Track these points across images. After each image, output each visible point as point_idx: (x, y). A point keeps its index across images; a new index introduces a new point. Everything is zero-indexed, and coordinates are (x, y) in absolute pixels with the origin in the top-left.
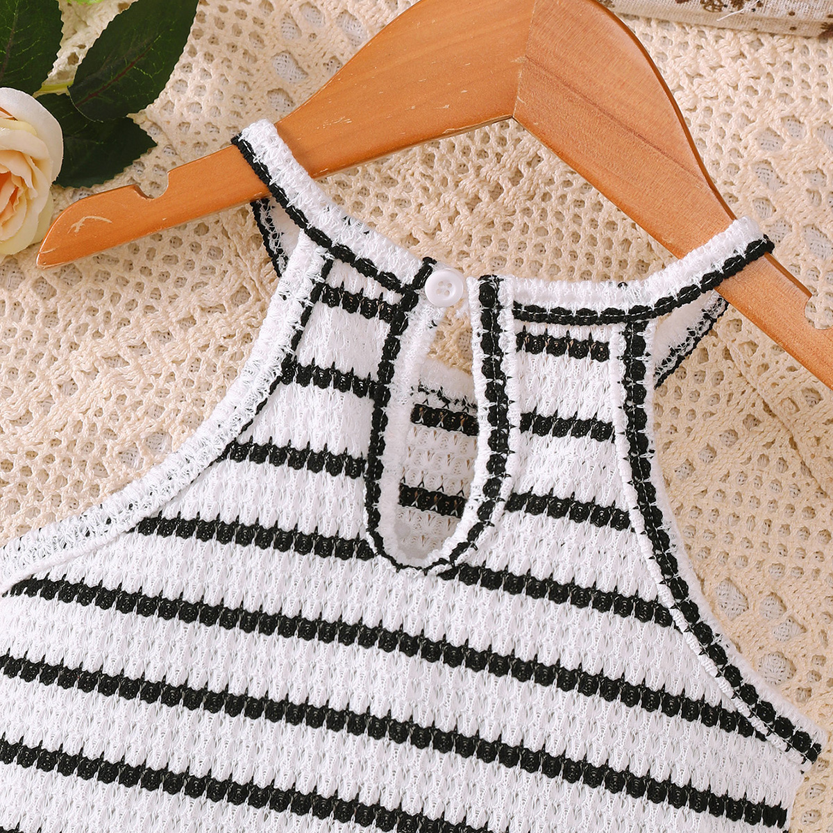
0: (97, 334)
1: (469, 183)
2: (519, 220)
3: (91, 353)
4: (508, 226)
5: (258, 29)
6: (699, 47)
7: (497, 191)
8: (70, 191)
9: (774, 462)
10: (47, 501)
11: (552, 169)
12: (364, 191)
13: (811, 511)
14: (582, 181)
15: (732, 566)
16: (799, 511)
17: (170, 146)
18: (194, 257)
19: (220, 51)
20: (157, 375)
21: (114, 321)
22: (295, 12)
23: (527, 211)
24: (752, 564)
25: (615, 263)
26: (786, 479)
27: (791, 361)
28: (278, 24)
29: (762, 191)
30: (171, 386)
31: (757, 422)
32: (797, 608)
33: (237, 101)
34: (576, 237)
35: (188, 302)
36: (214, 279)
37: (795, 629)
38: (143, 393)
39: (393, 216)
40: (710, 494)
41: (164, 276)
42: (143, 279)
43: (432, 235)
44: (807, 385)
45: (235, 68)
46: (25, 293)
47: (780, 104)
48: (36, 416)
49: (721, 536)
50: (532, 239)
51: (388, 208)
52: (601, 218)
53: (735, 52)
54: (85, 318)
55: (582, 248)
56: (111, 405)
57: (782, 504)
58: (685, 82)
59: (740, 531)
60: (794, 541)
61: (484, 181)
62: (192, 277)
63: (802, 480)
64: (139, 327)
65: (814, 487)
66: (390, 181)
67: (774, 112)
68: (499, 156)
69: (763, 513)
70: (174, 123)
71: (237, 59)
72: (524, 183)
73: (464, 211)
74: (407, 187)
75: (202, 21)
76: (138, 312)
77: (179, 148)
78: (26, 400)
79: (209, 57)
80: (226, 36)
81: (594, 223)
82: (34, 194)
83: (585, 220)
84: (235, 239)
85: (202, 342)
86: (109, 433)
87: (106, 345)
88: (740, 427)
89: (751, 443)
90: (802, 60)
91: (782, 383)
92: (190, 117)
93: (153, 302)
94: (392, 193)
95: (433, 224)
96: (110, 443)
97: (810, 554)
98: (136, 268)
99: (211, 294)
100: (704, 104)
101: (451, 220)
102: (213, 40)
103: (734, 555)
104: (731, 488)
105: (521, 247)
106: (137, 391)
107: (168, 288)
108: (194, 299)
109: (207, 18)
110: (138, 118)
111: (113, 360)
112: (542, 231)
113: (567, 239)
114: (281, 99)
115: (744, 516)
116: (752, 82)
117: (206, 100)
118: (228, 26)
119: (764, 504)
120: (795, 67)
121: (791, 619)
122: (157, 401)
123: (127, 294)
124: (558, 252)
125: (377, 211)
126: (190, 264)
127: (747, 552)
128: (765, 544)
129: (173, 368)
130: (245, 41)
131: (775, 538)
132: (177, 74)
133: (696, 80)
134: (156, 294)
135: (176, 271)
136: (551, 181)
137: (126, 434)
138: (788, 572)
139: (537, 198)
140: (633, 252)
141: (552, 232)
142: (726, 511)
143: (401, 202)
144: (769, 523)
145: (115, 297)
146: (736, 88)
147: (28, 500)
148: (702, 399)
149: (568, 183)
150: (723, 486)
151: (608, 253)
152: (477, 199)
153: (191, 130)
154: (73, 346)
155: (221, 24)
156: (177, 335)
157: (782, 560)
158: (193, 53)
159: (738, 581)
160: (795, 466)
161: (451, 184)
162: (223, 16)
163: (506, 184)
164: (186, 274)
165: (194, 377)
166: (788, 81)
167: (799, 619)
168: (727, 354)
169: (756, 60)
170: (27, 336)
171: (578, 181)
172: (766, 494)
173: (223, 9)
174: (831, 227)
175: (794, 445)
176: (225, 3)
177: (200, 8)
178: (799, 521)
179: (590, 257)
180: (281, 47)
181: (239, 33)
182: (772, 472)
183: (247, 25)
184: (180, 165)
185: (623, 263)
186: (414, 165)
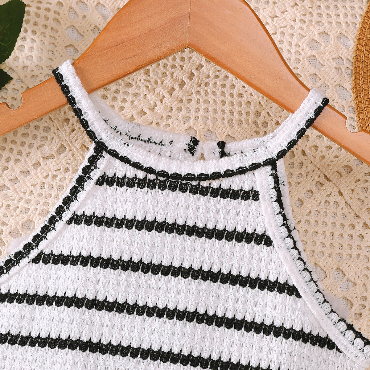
1: (168, 82)
2: (195, 97)
4: (190, 101)
5: (57, 16)
6: (275, 3)
7: (182, 84)
9: (332, 203)
11: (209, 70)
12: (117, 91)
13: (353, 226)
15: (316, 257)
16: (347, 226)
17: (19, 78)
18: (36, 132)
19: (39, 29)
20: (25, 193)
22: (74, 6)
23: (198, 92)
24: (326, 254)
25: (244, 114)
26: (339, 211)
28: (66, 13)
29: (313, 70)
30: (32, 198)
31: (321, 185)
32: (351, 274)
33: (50, 53)
34: (224, 103)
35: (36, 155)
36: (47, 143)
37: (351, 284)
38: (19, 202)
39: (132, 102)
40: (302, 222)
41: (23, 144)
42: (13, 146)
43: (152, 109)
44: (345, 163)
45: (48, 36)
47: (318, 27)
49: (309, 243)
50: (202, 106)
51: (130, 98)
52: (235, 92)
53: (293, 4)
55: (227, 108)
56: (3, 210)
57: (338, 224)
58: (269, 21)
59: (319, 239)
60: (346, 242)
61: (175, 80)
62: (37, 143)
63: (347, 211)
64: (13, 170)
65: (353, 214)
66: (129, 85)
67: (315, 31)
68: (182, 67)
69: (329, 230)
70: (20, 67)
71: (48, 31)
72: (195, 79)
73: (167, 96)
74: (138, 87)
75: (29, 15)
76: (12, 163)
77: (24, 79)
79: (34, 32)
80: (41, 21)
81: (231, 95)
83: (227, 94)
84: (56, 121)
85: (45, 174)
86: (4, 223)
88: (314, 188)
89: (320, 196)
90: (326, 4)
91: (332, 164)
92: (28, 63)
93: (19, 157)
94: (131, 91)
95: (153, 104)
96: (4, 228)
97: (354, 247)
98: (9, 141)
99: (47, 150)
100: (280, 30)
101: (161, 101)
102: (35, 24)
103: (317, 251)
104: (312, 219)
105: (197, 110)
106: (16, 202)
107: (25, 150)
108: (39, 153)
109: (31, 14)
110: (2, 66)
111: (2, 187)
112: (206, 102)
113: (219, 104)
114: (71, 49)
115: (320, 232)
116: (302, 17)
117: (35, 54)
118: (42, 16)
119: (329, 224)
120: (323, 8)
121: (348, 280)
122: (26, 205)
123: (5, 154)
124: (215, 111)
125: (124, 100)
126: (35, 137)
127: (323, 249)
128: (332, 244)
129: (32, 189)
130: (51, 23)
131: (336, 241)
132: (19, 42)
133: (275, 19)
134: (20, 153)
135: (28, 140)
136: (208, 76)
137: (12, 222)
138: (344, 257)
139: (203, 86)
140: (252, 107)
141: (211, 102)
142: (311, 230)
143: (136, 95)
144: (332, 234)
146: (295, 21)
148: (294, 176)
149: (217, 77)
150: (308, 218)
151: (240, 109)
152: (173, 89)
153: (29, 70)
155: (38, 16)
156: (32, 171)
157: (341, 251)
158: (26, 31)
159: (320, 264)
160: (342, 204)
161: (159, 83)
162: (39, 11)
163: (186, 80)
164: (33, 141)
165: (43, 191)
166: (320, 15)
167: (352, 280)
168: (304, 153)
169: (303, 6)
172: (330, 220)
173: (39, 8)
174: (348, 85)
175: (341, 194)
176: (39, 5)
177: (27, 9)
178: (348, 231)
179: (231, 112)
180: (69, 24)
181: (48, 19)
182: (331, 208)
183: (51, 15)
184: (25, 87)
185: (248, 113)
186: (140, 75)
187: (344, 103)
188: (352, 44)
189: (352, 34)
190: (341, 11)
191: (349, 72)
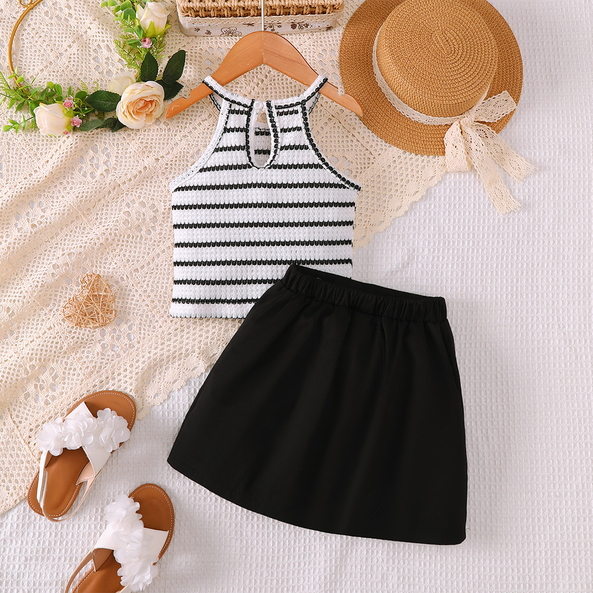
0: (180, 131)
1: (255, 80)
2: (269, 87)
3: (180, 136)
4: (267, 89)
5: (200, 55)
6: (300, 38)
7: (263, 81)
8: (167, 101)
9: (336, 127)
10: (177, 170)
11: (274, 73)
12: (232, 87)
13: (347, 136)
14: (282, 74)
15: (333, 152)
16: (345, 137)
17: (187, 86)
18: (198, 110)
19: (193, 62)
20: (196, 138)
21: (183, 128)
22: (208, 50)
23: (271, 84)
24: (337, 151)
25: (293, 91)
26: (340, 130)
27: (336, 104)
28: (204, 53)
29: (322, 67)
30: (199, 139)
31: (331, 119)
33: (199, 73)
34: (283, 88)
35: (199, 120)
36: (203, 114)
37: (350, 163)
39: (240, 91)
41: (192, 115)
42: (187, 117)
44: (340, 109)
45: (197, 65)
46: (162, 126)
47: (321, 47)
48: (171, 152)
49: (329, 146)
50: (274, 91)
51: (239, 89)
52: (288, 82)
53: (308, 38)
54: (177, 128)
55: (285, 90)
56: (186, 147)
57: (341, 136)
58: (299, 47)
59: (333, 144)
60: (345, 144)
61: (259, 79)
62: (198, 114)
63: (344, 130)
64: (189, 128)
65: (347, 131)
66: (238, 83)
67: (320, 49)
68: (261, 72)
69: (337, 139)
70: (186, 81)
71: (197, 63)
72: (268, 78)
73: (256, 87)
74: (242, 84)
75: (187, 56)
76: (188, 124)
77: (189, 86)
78: (168, 149)
79: (191, 64)
80: (193, 58)
81: (287, 83)
82: (160, 103)
83: (285, 84)
84: (206, 103)
85: (204, 128)
86: (188, 152)
87: (183, 133)
88: (327, 121)
89: (331, 124)
90: (323, 36)
91: (334, 110)
92: (189, 78)
93: (191, 122)
94: (239, 86)
95: (250, 91)
96: (188, 155)
97: (349, 146)
98: (185, 115)
99: (203, 117)
100: (304, 50)
101: (253, 90)
102: (191, 60)
103: (333, 150)
104: (328, 135)
105: (271, 93)
106: (192, 142)
107: (193, 118)
108: (200, 120)
110: (178, 81)
111: (185, 136)
112: (275, 88)
113: (282, 89)
114: (209, 70)
115: (333, 141)
117: (192, 74)
118: (194, 56)
119: (337, 137)
120: (322, 38)
121: (349, 161)
122: (197, 143)
123: (185, 121)
124: (280, 92)
125: (236, 90)
126: (197, 111)
128: (339, 146)
129: (199, 135)
130: (198, 59)
131: (341, 144)
132: (184, 69)
133: (301, 46)
134: (191, 120)
135: (194, 114)
136: (275, 76)
137: (191, 152)
138: (345, 151)
139: (272, 81)
140: (297, 88)
141: (278, 88)
142: (328, 141)
143: (241, 87)
144: (339, 141)
145: (182, 122)
147: (173, 171)
148: (318, 116)
149: (279, 76)
150: (326, 135)
151: (291, 90)
152: (258, 84)
153: (190, 81)
154: (176, 135)
155: (192, 56)
156: (198, 128)
158: (187, 64)
159: (335, 155)
160: (342, 127)
162: (192, 54)
163: (264, 79)
165: (204, 136)
166: (321, 42)
168: (322, 106)
170: (165, 135)
171: (281, 74)
172: (336, 134)
173: (192, 52)
174: (338, 72)
175: (340, 123)
176: (192, 51)
177: (186, 53)
178: (345, 139)
179: (288, 92)
180: (206, 58)
181: (196, 57)
182: (337, 130)
183: (198, 55)
184: (190, 90)
185: (295, 91)
186: (242, 78)
187: (337, 81)
188: (337, 54)
189: (337, 49)
190: (331, 39)
191: (338, 67)
